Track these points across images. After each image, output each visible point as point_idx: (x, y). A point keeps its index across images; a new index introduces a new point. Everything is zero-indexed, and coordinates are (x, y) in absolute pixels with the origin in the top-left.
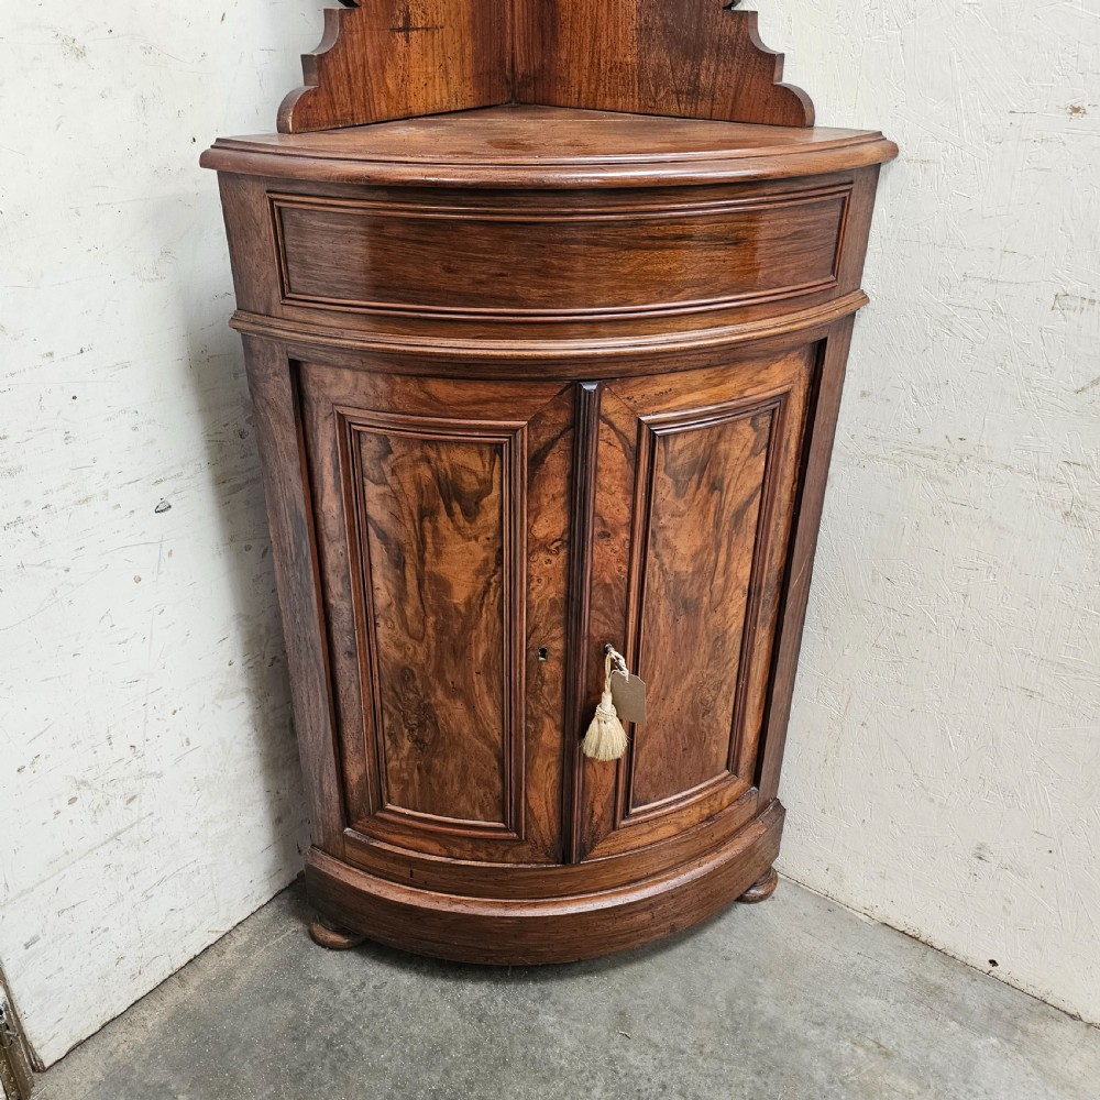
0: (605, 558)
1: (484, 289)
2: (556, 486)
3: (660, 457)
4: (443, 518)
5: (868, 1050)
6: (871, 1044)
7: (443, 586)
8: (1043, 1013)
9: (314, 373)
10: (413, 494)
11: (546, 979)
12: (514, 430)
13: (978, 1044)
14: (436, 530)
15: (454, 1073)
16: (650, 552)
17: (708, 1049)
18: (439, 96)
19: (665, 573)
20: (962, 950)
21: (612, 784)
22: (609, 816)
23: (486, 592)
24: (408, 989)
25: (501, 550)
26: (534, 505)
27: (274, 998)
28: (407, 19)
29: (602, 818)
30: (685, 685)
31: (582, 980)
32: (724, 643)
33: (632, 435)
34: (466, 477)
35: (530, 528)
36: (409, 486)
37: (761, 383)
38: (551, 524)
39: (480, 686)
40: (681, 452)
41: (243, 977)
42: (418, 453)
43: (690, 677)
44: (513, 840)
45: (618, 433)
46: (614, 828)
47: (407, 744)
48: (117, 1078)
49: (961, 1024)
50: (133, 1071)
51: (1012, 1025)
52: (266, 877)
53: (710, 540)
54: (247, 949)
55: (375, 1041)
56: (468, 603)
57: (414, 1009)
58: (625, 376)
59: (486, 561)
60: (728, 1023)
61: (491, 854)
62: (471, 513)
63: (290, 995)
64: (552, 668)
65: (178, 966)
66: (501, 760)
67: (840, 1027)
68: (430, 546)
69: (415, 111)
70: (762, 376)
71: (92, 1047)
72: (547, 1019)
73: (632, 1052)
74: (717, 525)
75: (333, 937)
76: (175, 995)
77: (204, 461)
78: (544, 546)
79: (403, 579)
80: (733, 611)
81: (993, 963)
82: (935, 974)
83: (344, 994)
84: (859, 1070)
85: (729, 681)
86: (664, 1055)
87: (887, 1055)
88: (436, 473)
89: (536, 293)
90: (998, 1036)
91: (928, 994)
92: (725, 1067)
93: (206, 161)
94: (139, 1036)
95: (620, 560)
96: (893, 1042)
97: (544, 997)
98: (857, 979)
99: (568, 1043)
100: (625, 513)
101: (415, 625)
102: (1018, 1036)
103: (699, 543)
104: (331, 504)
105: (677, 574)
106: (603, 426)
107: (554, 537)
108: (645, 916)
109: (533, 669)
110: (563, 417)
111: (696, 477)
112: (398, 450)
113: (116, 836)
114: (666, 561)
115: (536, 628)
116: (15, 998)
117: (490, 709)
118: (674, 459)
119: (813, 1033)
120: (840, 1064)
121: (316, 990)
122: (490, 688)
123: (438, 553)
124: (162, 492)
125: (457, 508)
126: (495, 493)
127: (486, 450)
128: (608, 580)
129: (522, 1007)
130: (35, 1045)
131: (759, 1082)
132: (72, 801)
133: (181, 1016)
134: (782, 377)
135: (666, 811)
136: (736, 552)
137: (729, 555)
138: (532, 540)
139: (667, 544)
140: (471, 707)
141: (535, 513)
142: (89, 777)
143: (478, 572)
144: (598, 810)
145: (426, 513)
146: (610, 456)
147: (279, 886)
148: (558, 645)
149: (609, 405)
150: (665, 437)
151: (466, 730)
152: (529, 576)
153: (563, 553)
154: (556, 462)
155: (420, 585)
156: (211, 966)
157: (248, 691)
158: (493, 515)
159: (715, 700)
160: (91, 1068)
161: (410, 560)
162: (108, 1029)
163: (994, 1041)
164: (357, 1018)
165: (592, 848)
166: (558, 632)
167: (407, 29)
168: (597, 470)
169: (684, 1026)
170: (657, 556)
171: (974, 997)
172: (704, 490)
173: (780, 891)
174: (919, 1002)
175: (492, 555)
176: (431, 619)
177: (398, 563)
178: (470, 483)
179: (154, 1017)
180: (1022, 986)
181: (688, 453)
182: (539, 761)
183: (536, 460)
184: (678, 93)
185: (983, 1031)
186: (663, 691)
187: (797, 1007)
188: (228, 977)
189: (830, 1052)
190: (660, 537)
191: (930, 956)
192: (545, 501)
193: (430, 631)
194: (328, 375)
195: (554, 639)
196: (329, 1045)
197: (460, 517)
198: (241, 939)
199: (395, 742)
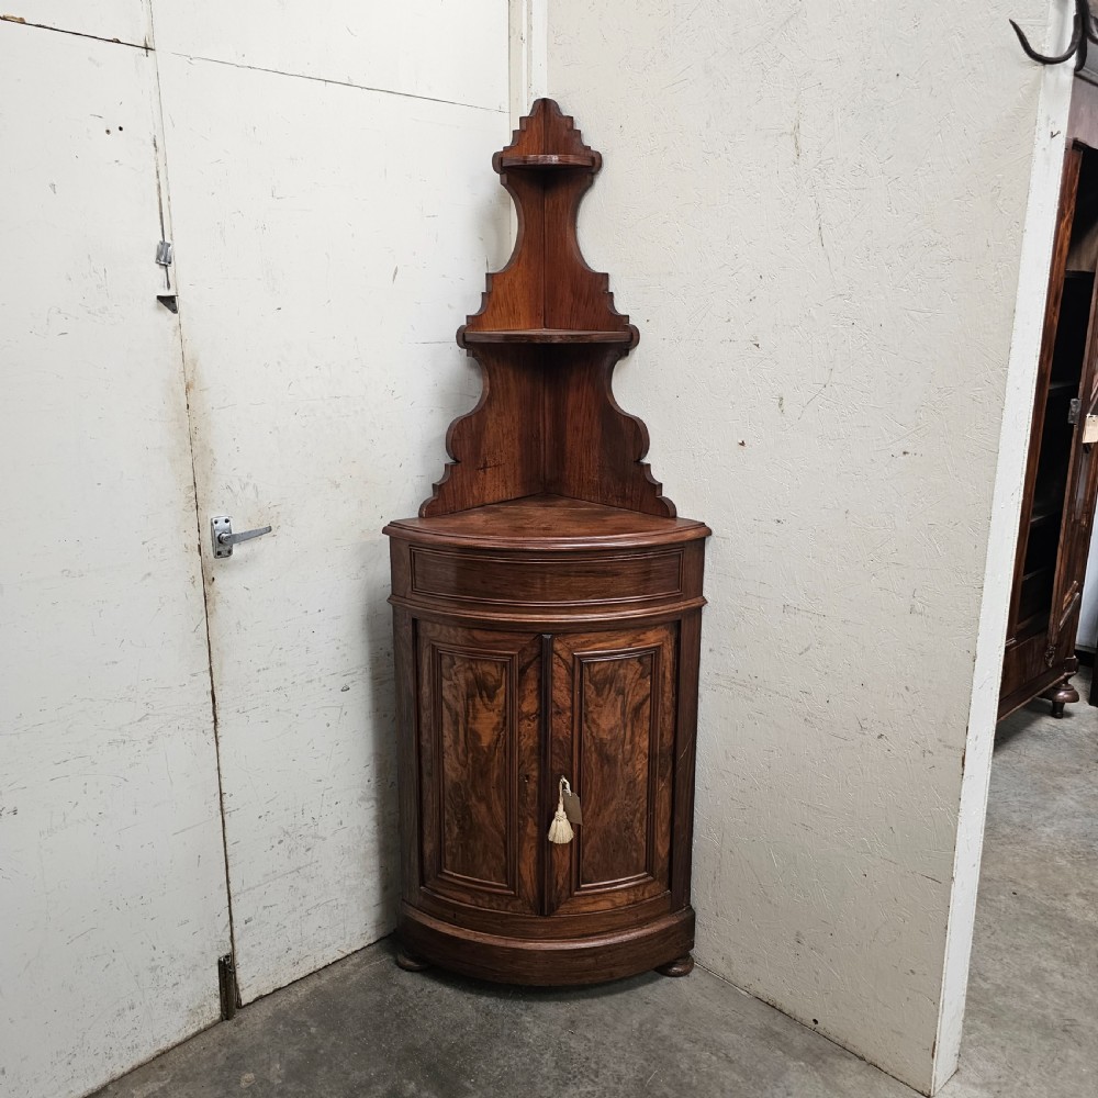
0: (560, 725)
1: (499, 591)
2: (532, 685)
3: (586, 674)
4: (478, 699)
5: (719, 1058)
6: (722, 1055)
7: (477, 736)
8: (842, 1054)
9: (423, 624)
10: (463, 686)
11: (531, 1000)
12: (512, 656)
13: (791, 1064)
14: (474, 705)
15: (466, 1037)
16: (584, 725)
17: (620, 1045)
18: (502, 494)
19: (594, 737)
20: (800, 1014)
21: (568, 866)
22: (567, 887)
23: (498, 740)
24: (448, 995)
25: (505, 718)
26: (522, 694)
27: (370, 990)
28: (485, 464)
29: (563, 887)
30: (611, 808)
31: (553, 1003)
32: (635, 785)
33: (570, 662)
34: (490, 678)
35: (520, 707)
36: (462, 682)
37: (641, 640)
38: (530, 705)
39: (494, 796)
40: (598, 672)
41: (354, 978)
42: (467, 665)
43: (614, 803)
44: (511, 895)
45: (563, 660)
46: (571, 895)
47: (456, 830)
48: (279, 1016)
49: (784, 1052)
50: (287, 1014)
51: (818, 1057)
52: (374, 924)
53: (620, 722)
54: (358, 965)
55: (424, 1017)
56: (489, 747)
57: (449, 1005)
58: (566, 633)
59: (498, 723)
60: (637, 1034)
61: (499, 905)
62: (491, 697)
63: (379, 990)
64: (532, 787)
65: (318, 967)
66: (505, 843)
67: (705, 1045)
68: (471, 715)
69: (487, 502)
70: (642, 637)
71: (267, 1000)
72: (527, 1018)
73: (573, 1041)
74: (623, 713)
75: (409, 962)
76: (314, 982)
77: (368, 667)
78: (527, 716)
79: (457, 731)
80: (639, 766)
81: (816, 1022)
82: (779, 1025)
83: (411, 993)
84: (709, 1066)
85: (641, 810)
86: (593, 1044)
87: (731, 1062)
88: (475, 675)
89: (521, 594)
90: (806, 1062)
91: (769, 1035)
92: (627, 1055)
93: (385, 531)
94: (293, 999)
95: (567, 728)
96: (737, 1057)
97: (528, 1008)
98: (726, 1023)
99: (536, 1032)
100: (568, 703)
101: (462, 757)
102: (820, 1063)
103: (613, 722)
104: (426, 690)
105: (601, 739)
106: (555, 656)
107: (531, 712)
108: (590, 961)
109: (523, 787)
110: (535, 651)
111: (608, 686)
112: (458, 663)
113: (298, 870)
114: (594, 730)
115: (523, 762)
116: (236, 952)
117: (499, 809)
118: (595, 676)
119: (687, 1046)
120: (698, 1062)
121: (395, 989)
122: (499, 797)
123: (475, 718)
124: (345, 681)
125: (484, 694)
126: (503, 687)
127: (499, 664)
128: (561, 738)
129: (514, 1012)
130: (240, 988)
131: (645, 1064)
132: (280, 842)
133: (316, 992)
134: (655, 638)
135: (603, 890)
136: (637, 731)
137: (633, 733)
138: (521, 713)
139: (594, 721)
140: (489, 808)
141: (522, 699)
142: (290, 831)
143: (494, 729)
144: (561, 881)
145: (470, 696)
146: (560, 672)
147: (381, 934)
148: (535, 773)
149: (558, 646)
150: (589, 664)
151: (487, 822)
152: (520, 733)
153: (536, 722)
154: (532, 673)
155: (466, 736)
156: (337, 971)
157: (376, 800)
158: (502, 698)
159: (632, 821)
160: (266, 1009)
161: (461, 720)
162: (277, 993)
163: (802, 1064)
164: (416, 1006)
165: (558, 907)
166: (534, 766)
167: (485, 467)
168: (553, 678)
169: (609, 1032)
170: (589, 727)
171: (799, 1040)
172: (613, 694)
173: (695, 973)
174: (762, 1039)
175: (501, 720)
176: (470, 755)
177: (456, 723)
178: (491, 681)
179: (302, 991)
180: (832, 1037)
181: (602, 673)
182: (526, 844)
183: (522, 672)
184: (617, 497)
185: (797, 1058)
186: (597, 810)
187: (682, 1032)
188: (346, 977)
189: (695, 1056)
190: (589, 716)
191: (780, 1017)
192: (526, 692)
193: (470, 761)
194: (429, 626)
195: (533, 770)
196: (398, 1015)
197: (486, 699)
198: (356, 960)
199: (450, 829)
